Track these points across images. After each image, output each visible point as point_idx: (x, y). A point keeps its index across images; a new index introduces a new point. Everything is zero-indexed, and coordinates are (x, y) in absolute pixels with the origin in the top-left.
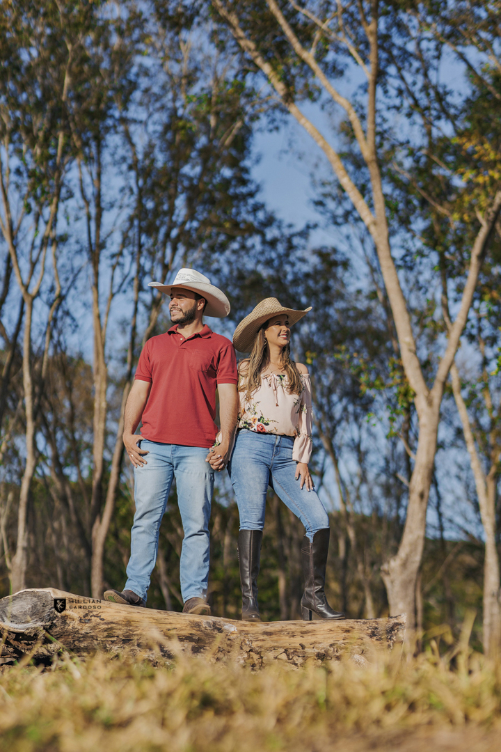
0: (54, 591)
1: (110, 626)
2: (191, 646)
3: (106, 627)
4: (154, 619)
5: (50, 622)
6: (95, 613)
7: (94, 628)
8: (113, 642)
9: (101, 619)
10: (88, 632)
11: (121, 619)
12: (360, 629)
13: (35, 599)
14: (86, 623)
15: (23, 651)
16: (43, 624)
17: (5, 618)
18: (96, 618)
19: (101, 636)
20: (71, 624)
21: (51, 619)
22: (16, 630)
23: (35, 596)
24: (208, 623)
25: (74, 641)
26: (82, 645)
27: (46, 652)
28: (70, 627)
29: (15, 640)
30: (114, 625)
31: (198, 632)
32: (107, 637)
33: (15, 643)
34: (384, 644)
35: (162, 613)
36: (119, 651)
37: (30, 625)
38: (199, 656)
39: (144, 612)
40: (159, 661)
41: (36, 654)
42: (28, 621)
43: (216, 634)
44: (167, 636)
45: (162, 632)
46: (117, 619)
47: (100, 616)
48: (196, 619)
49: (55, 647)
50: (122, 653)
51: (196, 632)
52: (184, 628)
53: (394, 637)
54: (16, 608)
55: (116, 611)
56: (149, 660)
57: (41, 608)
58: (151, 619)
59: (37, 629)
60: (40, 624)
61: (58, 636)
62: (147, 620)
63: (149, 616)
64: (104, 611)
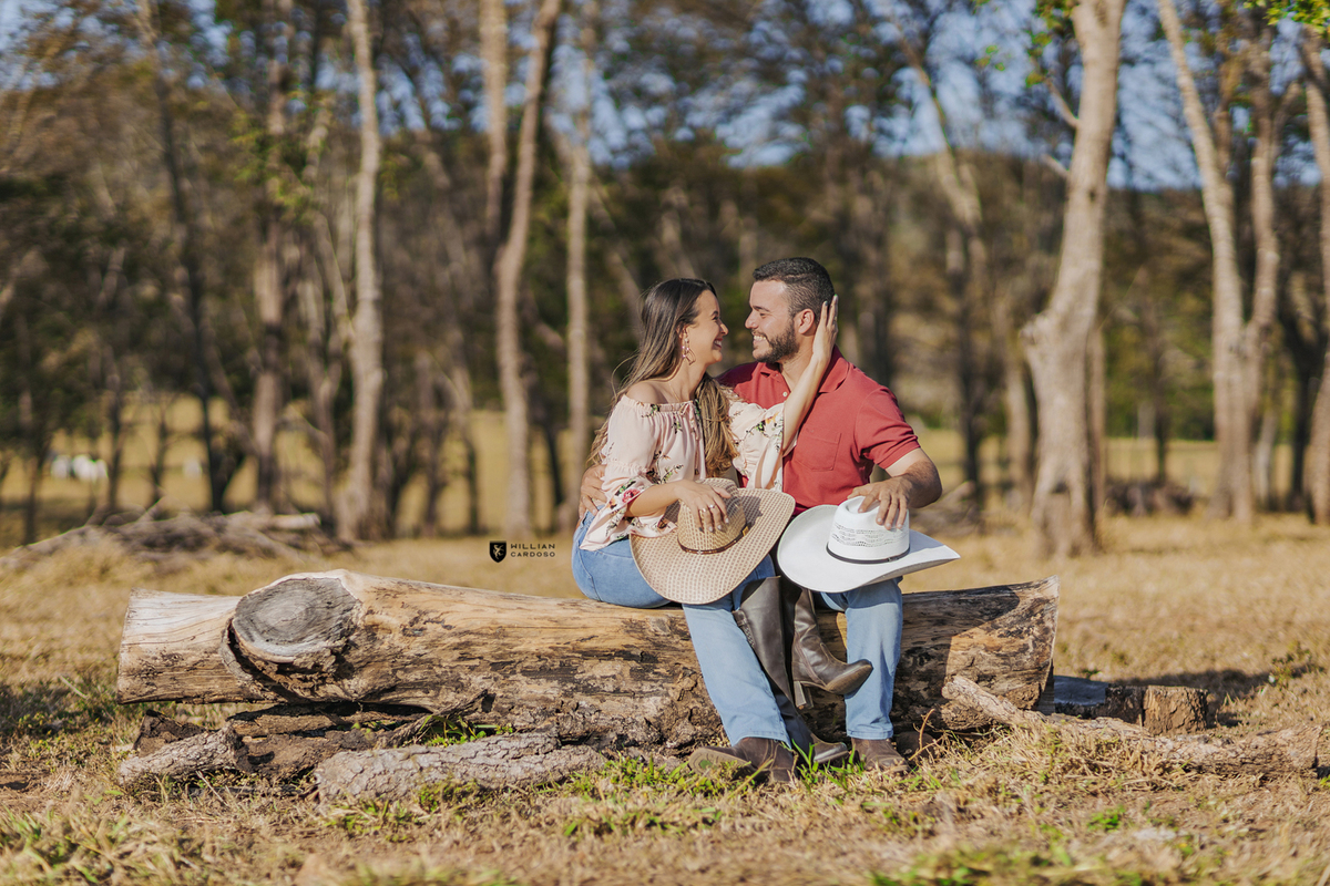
0: (347, 577)
1: (463, 639)
2: (628, 669)
3: (457, 640)
4: (551, 620)
5: (344, 639)
6: (432, 616)
7: (432, 644)
8: (472, 668)
9: (445, 627)
10: (422, 652)
11: (485, 624)
12: (967, 617)
13: (311, 595)
14: (415, 636)
15: (297, 691)
16: (329, 643)
17: (255, 635)
18: (435, 625)
19: (449, 659)
20: (386, 640)
21: (345, 634)
22: (277, 659)
23: (311, 589)
24: (660, 622)
25: (395, 671)
26: (412, 677)
27: (341, 694)
28: (385, 646)
29: (277, 673)
30: (472, 637)
31: (642, 642)
32: (459, 659)
33: (280, 678)
34: (1016, 644)
35: (567, 606)
36: (487, 685)
37: (305, 647)
38: (646, 687)
39: (531, 607)
40: (566, 700)
41: (322, 695)
42: (301, 640)
43: (677, 643)
44: (579, 652)
45: (570, 646)
46: (477, 625)
47: (443, 621)
48: (636, 615)
49: (358, 685)
50: (493, 689)
51: (637, 641)
52: (611, 634)
53: (1036, 628)
54: (273, 614)
55: (476, 608)
56: (547, 700)
57: (324, 611)
58: (546, 621)
59: (317, 654)
60: (323, 644)
61: (362, 664)
62: (537, 623)
63: (542, 615)
64: (450, 609)
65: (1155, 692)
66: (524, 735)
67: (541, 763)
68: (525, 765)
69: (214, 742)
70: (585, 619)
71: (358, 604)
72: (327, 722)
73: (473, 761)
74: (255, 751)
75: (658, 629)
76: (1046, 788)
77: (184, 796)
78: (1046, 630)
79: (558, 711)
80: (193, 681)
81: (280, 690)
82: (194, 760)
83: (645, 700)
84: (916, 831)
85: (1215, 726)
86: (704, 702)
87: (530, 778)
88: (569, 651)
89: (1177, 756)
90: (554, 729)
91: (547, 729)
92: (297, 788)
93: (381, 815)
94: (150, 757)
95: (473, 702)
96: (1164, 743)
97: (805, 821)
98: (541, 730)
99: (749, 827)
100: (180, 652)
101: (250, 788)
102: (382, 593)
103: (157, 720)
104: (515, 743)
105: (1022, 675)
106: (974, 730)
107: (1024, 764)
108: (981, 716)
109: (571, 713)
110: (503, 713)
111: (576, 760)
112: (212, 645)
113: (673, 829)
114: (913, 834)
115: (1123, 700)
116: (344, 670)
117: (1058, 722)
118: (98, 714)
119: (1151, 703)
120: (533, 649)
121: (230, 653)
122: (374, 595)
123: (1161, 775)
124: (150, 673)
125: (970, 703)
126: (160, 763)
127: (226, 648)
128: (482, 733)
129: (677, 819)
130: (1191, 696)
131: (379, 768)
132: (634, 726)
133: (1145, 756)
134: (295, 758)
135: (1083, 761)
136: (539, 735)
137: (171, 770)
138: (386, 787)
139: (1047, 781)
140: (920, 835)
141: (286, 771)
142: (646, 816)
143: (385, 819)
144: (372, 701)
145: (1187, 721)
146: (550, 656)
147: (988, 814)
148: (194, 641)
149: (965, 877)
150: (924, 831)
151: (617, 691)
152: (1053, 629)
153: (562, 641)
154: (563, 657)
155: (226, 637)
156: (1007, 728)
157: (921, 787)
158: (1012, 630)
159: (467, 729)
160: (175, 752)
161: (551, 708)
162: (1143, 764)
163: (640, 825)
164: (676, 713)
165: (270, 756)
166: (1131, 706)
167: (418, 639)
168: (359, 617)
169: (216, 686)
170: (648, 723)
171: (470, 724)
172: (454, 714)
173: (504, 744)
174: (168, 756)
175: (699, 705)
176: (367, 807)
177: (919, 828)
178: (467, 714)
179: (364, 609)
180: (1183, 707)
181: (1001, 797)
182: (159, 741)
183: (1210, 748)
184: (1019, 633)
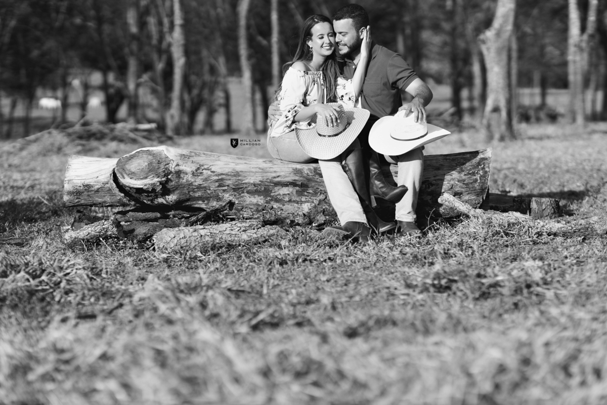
0: (167, 149)
1: (220, 177)
2: (295, 190)
3: (217, 178)
4: (260, 168)
5: (166, 178)
6: (206, 167)
7: (206, 180)
8: (224, 191)
9: (212, 172)
10: (201, 183)
11: (230, 170)
12: (449, 166)
13: (150, 157)
14: (198, 176)
15: (145, 201)
16: (159, 179)
17: (125, 176)
18: (207, 171)
19: (213, 187)
20: (185, 178)
21: (166, 175)
22: (135, 186)
23: (150, 155)
24: (309, 169)
25: (189, 192)
26: (197, 195)
27: (165, 202)
28: (185, 181)
29: (135, 193)
30: (224, 176)
31: (301, 178)
32: (218, 186)
33: (137, 195)
34: (472, 178)
35: (267, 162)
36: (231, 198)
37: (148, 181)
38: (303, 199)
39: (251, 163)
40: (267, 205)
41: (156, 203)
42: (146, 178)
43: (317, 179)
44: (273, 183)
45: (268, 180)
46: (226, 171)
47: (211, 169)
48: (299, 166)
49: (172, 198)
50: (234, 200)
51: (299, 178)
52: (287, 175)
53: (481, 171)
54: (134, 166)
55: (226, 163)
56: (259, 205)
57: (157, 165)
58: (258, 169)
59: (154, 184)
60: (156, 180)
61: (174, 189)
62: (254, 170)
63: (256, 166)
64: (214, 164)
65: (535, 200)
66: (248, 221)
67: (256, 233)
68: (249, 234)
69: (107, 224)
70: (276, 168)
71: (172, 162)
72: (159, 215)
73: (225, 232)
74: (126, 228)
75: (309, 172)
76: (485, 243)
77: (94, 248)
78: (486, 172)
79: (263, 210)
80: (98, 197)
81: (137, 201)
82: (98, 232)
83: (303, 205)
84: (425, 263)
85: (563, 216)
86: (330, 205)
87: (250, 240)
88: (268, 182)
89: (545, 229)
90: (261, 218)
91: (258, 218)
92: (145, 245)
93: (183, 257)
94: (78, 231)
95: (225, 206)
96: (539, 223)
97: (375, 258)
98: (255, 219)
99: (349, 261)
100: (92, 184)
101: (124, 245)
102: (183, 156)
103: (82, 215)
104: (244, 224)
105: (475, 192)
106: (453, 218)
107: (475, 233)
108: (456, 211)
109: (269, 211)
110: (239, 211)
111: (272, 232)
112: (106, 180)
113: (315, 262)
114: (424, 264)
115: (521, 204)
116: (166, 191)
117: (490, 214)
118: (56, 212)
119: (534, 205)
120: (252, 182)
121: (114, 184)
122: (179, 158)
123: (537, 237)
124: (77, 193)
125: (451, 205)
126: (83, 234)
127: (112, 182)
128: (229, 220)
129: (317, 258)
130: (552, 202)
131: (182, 235)
132: (298, 216)
133: (530, 229)
134: (144, 231)
135: (502, 231)
136: (255, 220)
137: (88, 237)
138: (186, 244)
139: (485, 240)
140: (427, 264)
141: (140, 237)
142: (303, 257)
143: (185, 258)
144: (179, 205)
145: (550, 213)
146: (260, 185)
147: (458, 255)
148: (98, 179)
149: (446, 283)
150: (429, 262)
151: (290, 201)
152: (489, 172)
153: (265, 178)
154: (266, 185)
155: (112, 177)
156: (467, 217)
157: (428, 243)
158: (470, 172)
159: (222, 218)
160: (90, 229)
161: (260, 208)
162: (529, 232)
163: (300, 260)
164: (317, 211)
165: (133, 230)
166: (524, 207)
167: (200, 177)
168: (172, 167)
169: (108, 199)
170: (304, 215)
171: (223, 216)
172: (217, 211)
173: (239, 225)
174: (87, 230)
175: (327, 207)
176: (177, 253)
177: (426, 261)
178: (222, 211)
179: (175, 164)
180: (549, 207)
181: (464, 248)
182: (82, 224)
183: (560, 225)
184: (474, 174)
